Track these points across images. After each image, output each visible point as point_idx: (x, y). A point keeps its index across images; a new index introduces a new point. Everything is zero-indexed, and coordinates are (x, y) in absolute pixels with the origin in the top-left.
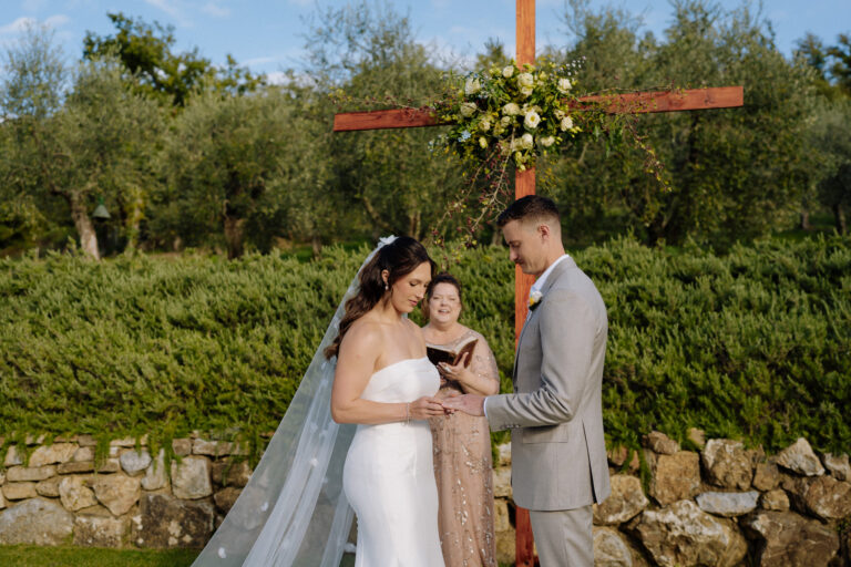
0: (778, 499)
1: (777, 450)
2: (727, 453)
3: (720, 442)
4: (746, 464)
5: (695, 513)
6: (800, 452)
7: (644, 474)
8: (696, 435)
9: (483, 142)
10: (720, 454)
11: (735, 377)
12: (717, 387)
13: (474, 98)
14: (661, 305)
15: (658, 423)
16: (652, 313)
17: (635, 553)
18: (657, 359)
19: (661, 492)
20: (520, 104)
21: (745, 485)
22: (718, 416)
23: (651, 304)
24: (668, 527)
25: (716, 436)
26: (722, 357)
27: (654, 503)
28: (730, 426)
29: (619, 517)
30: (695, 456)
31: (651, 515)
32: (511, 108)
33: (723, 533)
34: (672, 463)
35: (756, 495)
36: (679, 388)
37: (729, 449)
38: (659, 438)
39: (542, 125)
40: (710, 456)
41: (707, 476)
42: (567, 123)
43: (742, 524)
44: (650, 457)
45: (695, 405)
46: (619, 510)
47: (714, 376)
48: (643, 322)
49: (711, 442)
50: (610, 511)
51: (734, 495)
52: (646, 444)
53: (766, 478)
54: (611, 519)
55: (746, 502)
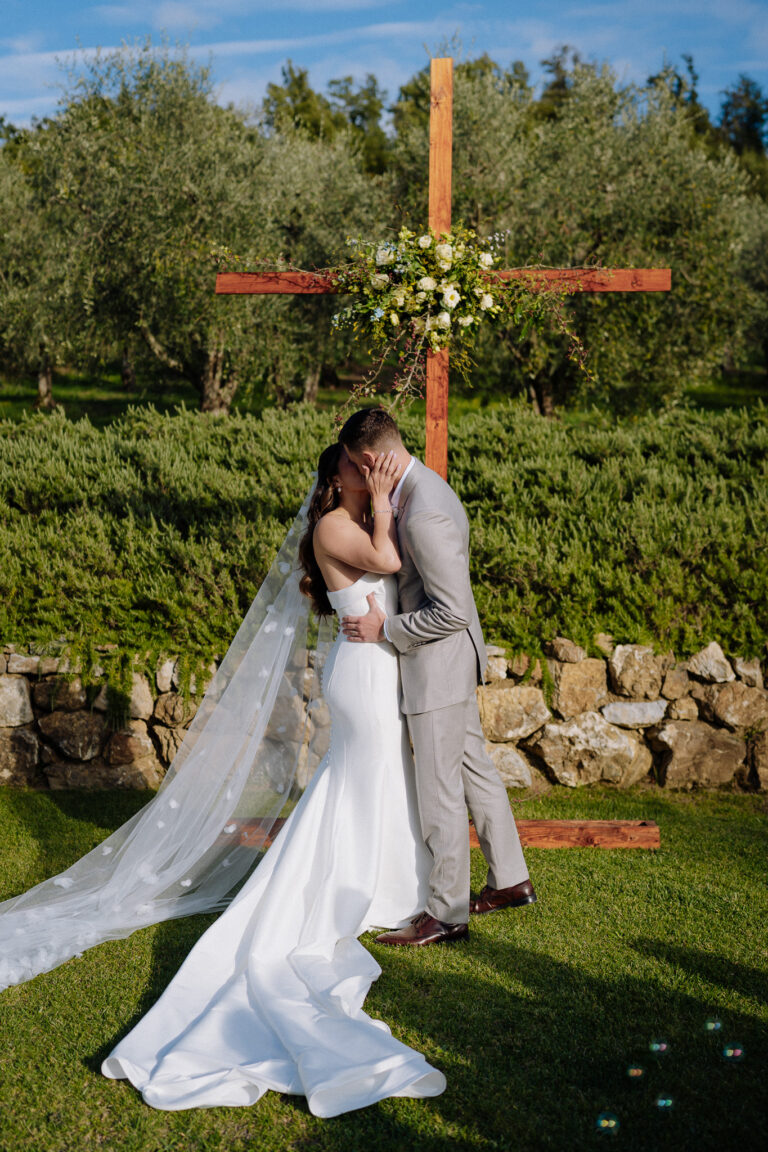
0: (687, 708)
1: (688, 655)
2: (637, 660)
3: (629, 648)
4: (655, 671)
5: (601, 724)
6: (712, 658)
7: (546, 685)
8: (603, 640)
9: (395, 319)
10: (629, 661)
11: (646, 577)
12: (627, 587)
13: (388, 269)
14: (565, 493)
15: (563, 629)
16: (554, 502)
17: (535, 771)
18: (562, 557)
19: (565, 704)
20: (438, 279)
21: (653, 694)
22: (628, 620)
23: (552, 491)
24: (572, 742)
25: (624, 642)
26: (633, 555)
27: (557, 716)
28: (639, 631)
29: (521, 732)
30: (602, 664)
31: (553, 729)
32: (427, 283)
33: (630, 746)
34: (578, 672)
35: (664, 704)
36: (586, 588)
37: (638, 655)
38: (564, 645)
39: (462, 304)
40: (618, 664)
41: (614, 685)
42: (488, 302)
43: (650, 737)
44: (553, 666)
45: (602, 609)
46: (519, 725)
47: (624, 575)
48: (544, 513)
49: (619, 648)
50: (509, 727)
51: (642, 704)
52: (550, 653)
53: (676, 686)
54: (510, 734)
55: (653, 712)
